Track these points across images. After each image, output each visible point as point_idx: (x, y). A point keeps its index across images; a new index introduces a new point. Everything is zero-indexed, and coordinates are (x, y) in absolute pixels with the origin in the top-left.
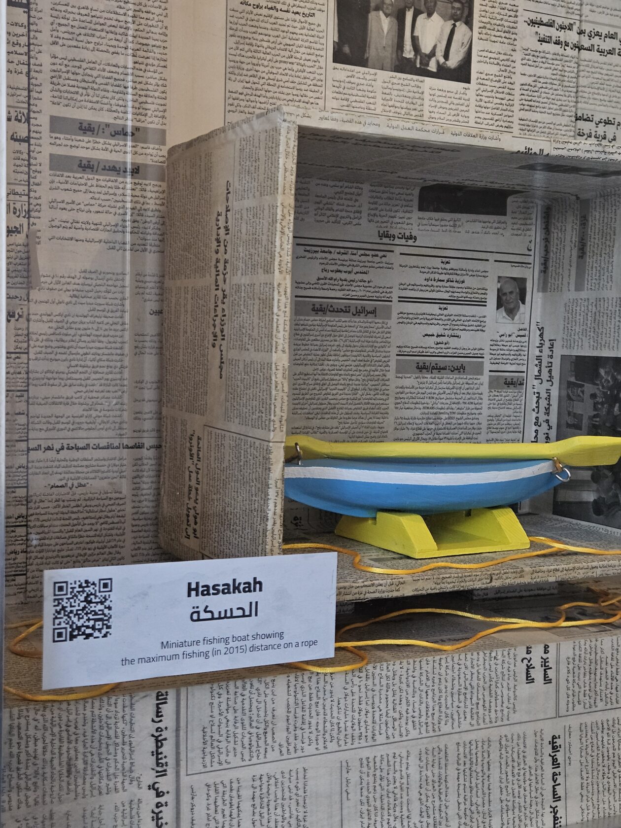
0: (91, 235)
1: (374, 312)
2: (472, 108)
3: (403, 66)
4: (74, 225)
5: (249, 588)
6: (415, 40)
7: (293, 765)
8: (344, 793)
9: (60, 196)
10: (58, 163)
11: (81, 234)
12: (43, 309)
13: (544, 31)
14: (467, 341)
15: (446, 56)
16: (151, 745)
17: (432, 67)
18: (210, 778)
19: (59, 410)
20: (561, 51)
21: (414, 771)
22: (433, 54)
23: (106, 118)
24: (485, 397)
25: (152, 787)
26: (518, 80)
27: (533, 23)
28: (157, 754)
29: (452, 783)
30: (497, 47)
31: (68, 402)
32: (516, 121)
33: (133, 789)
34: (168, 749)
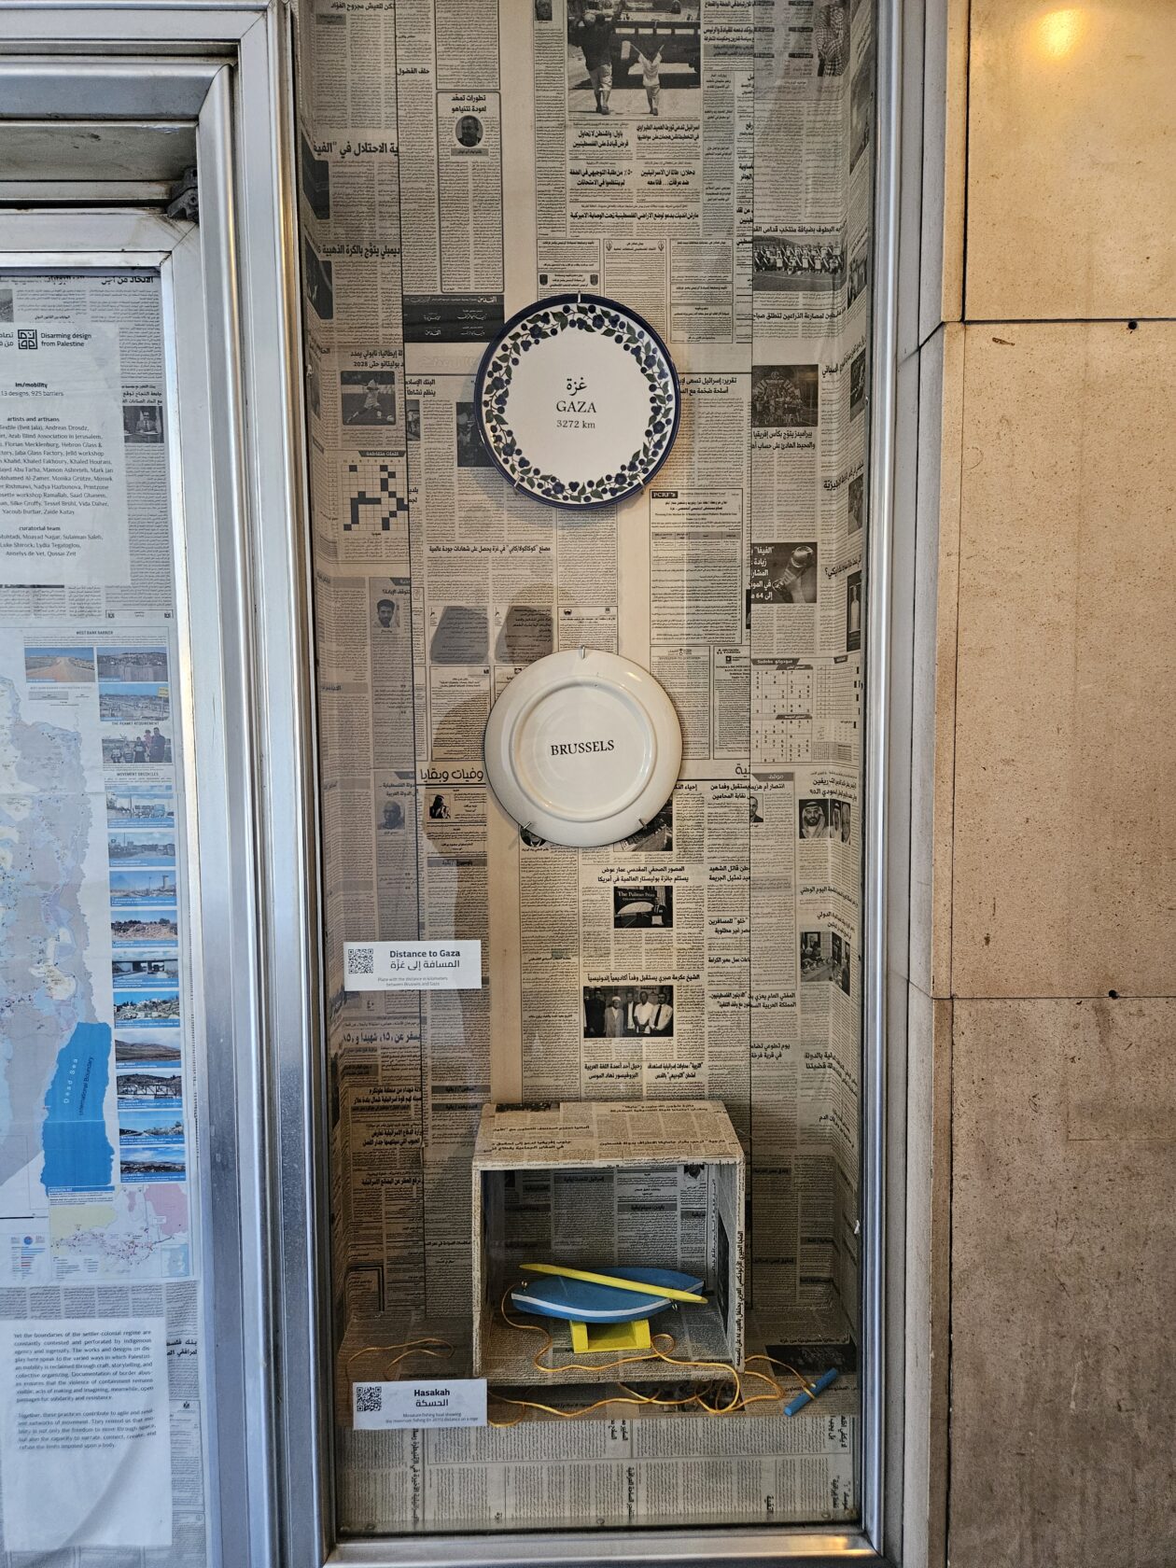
0: (453, 1140)
1: (602, 1179)
2: (675, 1050)
3: (628, 1033)
4: (444, 1136)
5: (443, 1393)
6: (635, 1019)
7: (480, 1466)
8: (506, 1482)
9: (437, 1123)
10: (436, 1108)
11: (448, 1140)
12: (430, 1177)
13: (723, 1000)
14: (665, 1192)
15: (656, 1024)
16: (411, 1449)
17: (647, 1031)
18: (439, 1467)
19: (439, 1225)
20: (737, 1010)
21: (545, 1476)
22: (647, 1024)
23: (460, 1083)
24: (679, 1223)
25: (412, 1467)
26: (706, 1030)
27: (715, 997)
28: (414, 1453)
29: (567, 1484)
30: (691, 1014)
31: (444, 1221)
32: (706, 1053)
33: (403, 1467)
34: (419, 1451)
